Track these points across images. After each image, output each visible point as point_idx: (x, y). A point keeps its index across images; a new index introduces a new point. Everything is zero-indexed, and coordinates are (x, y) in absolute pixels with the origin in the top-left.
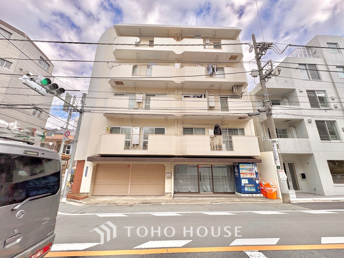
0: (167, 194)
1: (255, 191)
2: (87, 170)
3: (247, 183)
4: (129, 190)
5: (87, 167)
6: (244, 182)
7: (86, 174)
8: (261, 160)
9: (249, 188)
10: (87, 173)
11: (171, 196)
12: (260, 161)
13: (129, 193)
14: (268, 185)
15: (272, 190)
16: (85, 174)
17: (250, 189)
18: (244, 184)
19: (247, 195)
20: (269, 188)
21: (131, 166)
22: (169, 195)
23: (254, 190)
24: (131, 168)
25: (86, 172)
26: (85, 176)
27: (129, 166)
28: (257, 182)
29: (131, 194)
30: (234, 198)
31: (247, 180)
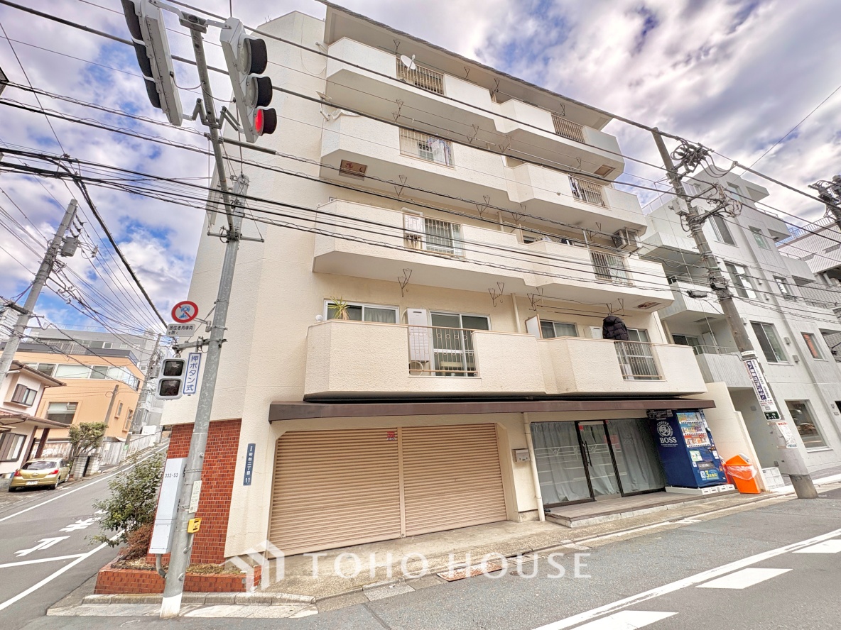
0: (524, 517)
1: (718, 478)
2: (253, 457)
3: (700, 459)
4: (403, 519)
5: (250, 445)
6: (695, 457)
7: (248, 473)
8: (713, 401)
9: (707, 471)
10: (251, 470)
11: (538, 519)
12: (711, 404)
13: (403, 531)
14: (739, 460)
15: (749, 472)
16: (246, 476)
17: (709, 473)
18: (697, 462)
19: (709, 490)
20: (743, 468)
21: (400, 432)
22: (530, 516)
23: (715, 476)
24: (400, 442)
25: (249, 467)
26: (245, 484)
27: (392, 435)
28: (715, 453)
29: (409, 534)
30: (690, 502)
31: (698, 452)
